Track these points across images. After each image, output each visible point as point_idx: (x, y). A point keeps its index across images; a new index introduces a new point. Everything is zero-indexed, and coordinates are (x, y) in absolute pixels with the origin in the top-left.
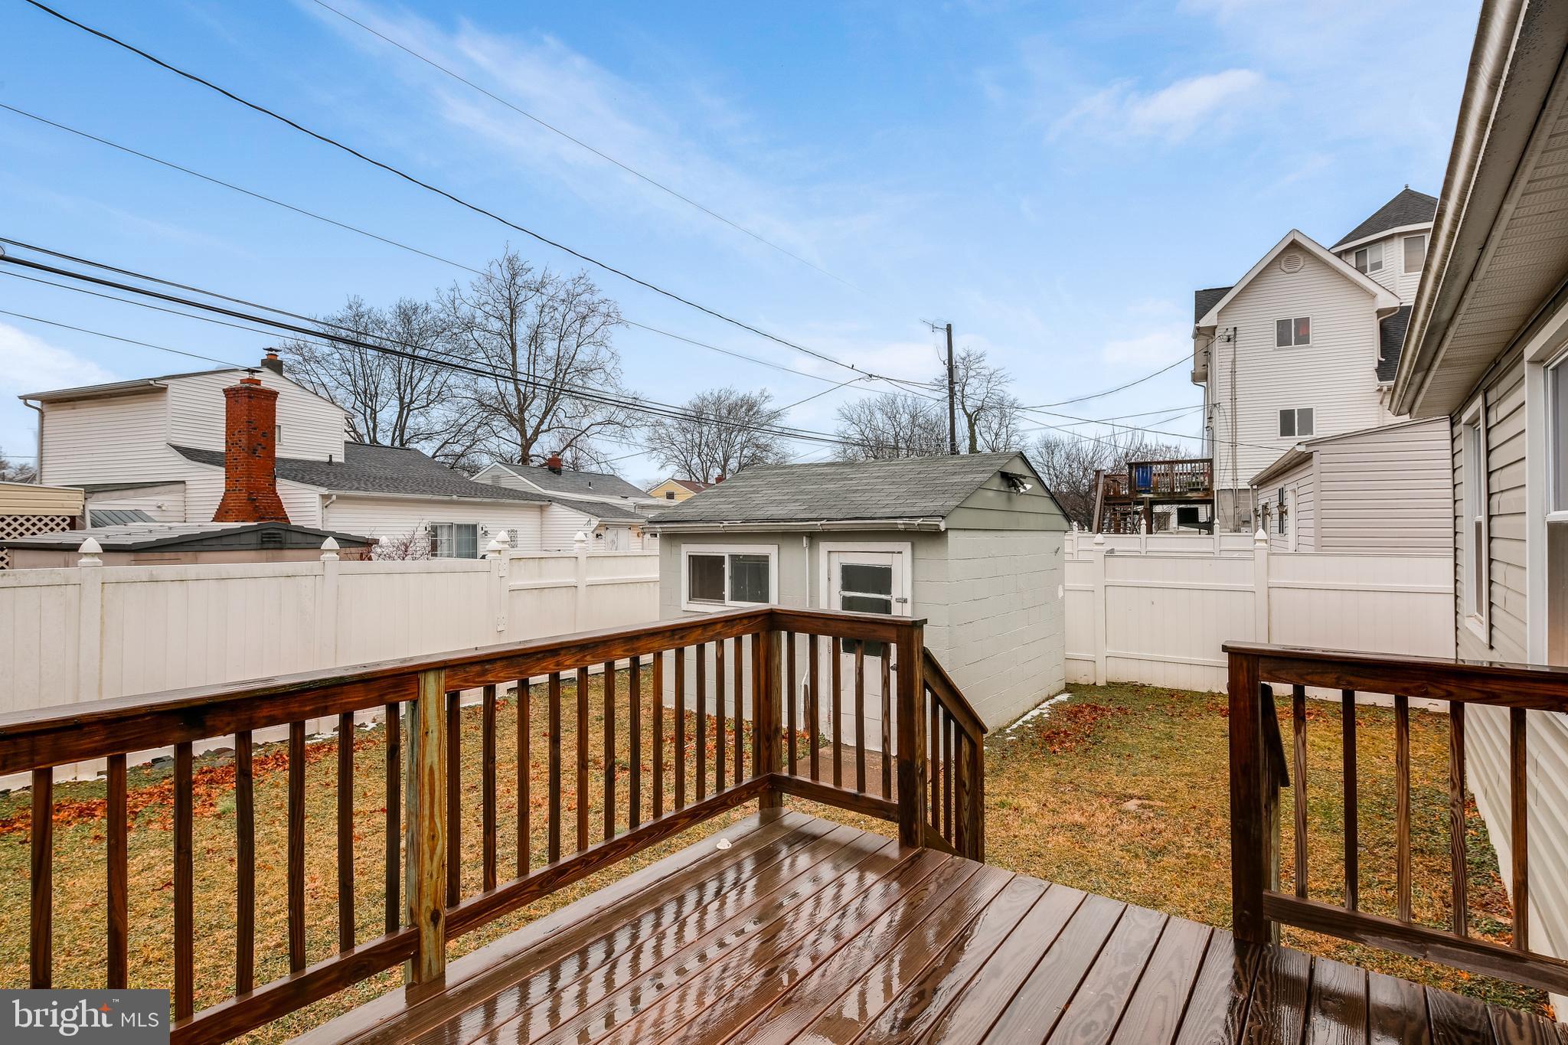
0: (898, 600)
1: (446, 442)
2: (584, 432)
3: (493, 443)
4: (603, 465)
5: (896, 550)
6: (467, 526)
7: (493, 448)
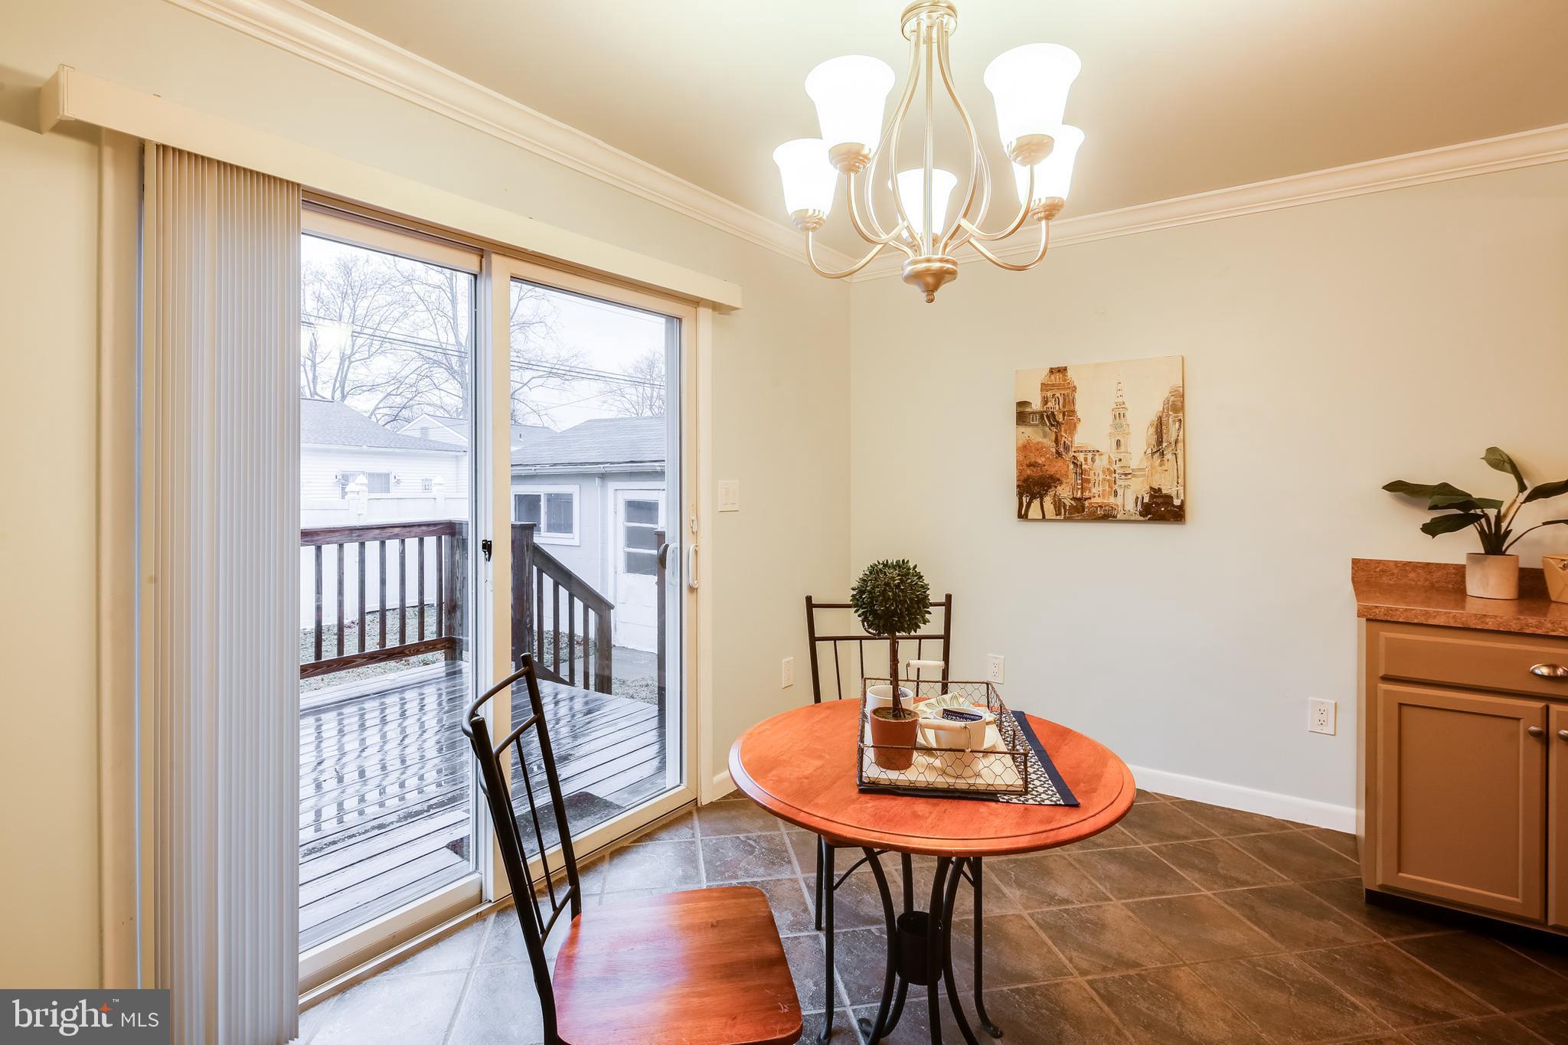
1: (389, 394)
2: (526, 384)
3: (434, 397)
4: (545, 418)
5: (661, 488)
6: (379, 475)
7: (436, 400)
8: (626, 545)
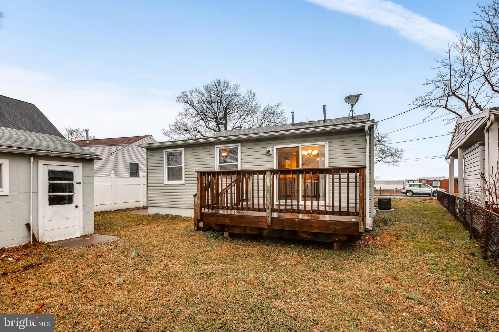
0: (77, 183)
5: (76, 166)
8: (49, 192)
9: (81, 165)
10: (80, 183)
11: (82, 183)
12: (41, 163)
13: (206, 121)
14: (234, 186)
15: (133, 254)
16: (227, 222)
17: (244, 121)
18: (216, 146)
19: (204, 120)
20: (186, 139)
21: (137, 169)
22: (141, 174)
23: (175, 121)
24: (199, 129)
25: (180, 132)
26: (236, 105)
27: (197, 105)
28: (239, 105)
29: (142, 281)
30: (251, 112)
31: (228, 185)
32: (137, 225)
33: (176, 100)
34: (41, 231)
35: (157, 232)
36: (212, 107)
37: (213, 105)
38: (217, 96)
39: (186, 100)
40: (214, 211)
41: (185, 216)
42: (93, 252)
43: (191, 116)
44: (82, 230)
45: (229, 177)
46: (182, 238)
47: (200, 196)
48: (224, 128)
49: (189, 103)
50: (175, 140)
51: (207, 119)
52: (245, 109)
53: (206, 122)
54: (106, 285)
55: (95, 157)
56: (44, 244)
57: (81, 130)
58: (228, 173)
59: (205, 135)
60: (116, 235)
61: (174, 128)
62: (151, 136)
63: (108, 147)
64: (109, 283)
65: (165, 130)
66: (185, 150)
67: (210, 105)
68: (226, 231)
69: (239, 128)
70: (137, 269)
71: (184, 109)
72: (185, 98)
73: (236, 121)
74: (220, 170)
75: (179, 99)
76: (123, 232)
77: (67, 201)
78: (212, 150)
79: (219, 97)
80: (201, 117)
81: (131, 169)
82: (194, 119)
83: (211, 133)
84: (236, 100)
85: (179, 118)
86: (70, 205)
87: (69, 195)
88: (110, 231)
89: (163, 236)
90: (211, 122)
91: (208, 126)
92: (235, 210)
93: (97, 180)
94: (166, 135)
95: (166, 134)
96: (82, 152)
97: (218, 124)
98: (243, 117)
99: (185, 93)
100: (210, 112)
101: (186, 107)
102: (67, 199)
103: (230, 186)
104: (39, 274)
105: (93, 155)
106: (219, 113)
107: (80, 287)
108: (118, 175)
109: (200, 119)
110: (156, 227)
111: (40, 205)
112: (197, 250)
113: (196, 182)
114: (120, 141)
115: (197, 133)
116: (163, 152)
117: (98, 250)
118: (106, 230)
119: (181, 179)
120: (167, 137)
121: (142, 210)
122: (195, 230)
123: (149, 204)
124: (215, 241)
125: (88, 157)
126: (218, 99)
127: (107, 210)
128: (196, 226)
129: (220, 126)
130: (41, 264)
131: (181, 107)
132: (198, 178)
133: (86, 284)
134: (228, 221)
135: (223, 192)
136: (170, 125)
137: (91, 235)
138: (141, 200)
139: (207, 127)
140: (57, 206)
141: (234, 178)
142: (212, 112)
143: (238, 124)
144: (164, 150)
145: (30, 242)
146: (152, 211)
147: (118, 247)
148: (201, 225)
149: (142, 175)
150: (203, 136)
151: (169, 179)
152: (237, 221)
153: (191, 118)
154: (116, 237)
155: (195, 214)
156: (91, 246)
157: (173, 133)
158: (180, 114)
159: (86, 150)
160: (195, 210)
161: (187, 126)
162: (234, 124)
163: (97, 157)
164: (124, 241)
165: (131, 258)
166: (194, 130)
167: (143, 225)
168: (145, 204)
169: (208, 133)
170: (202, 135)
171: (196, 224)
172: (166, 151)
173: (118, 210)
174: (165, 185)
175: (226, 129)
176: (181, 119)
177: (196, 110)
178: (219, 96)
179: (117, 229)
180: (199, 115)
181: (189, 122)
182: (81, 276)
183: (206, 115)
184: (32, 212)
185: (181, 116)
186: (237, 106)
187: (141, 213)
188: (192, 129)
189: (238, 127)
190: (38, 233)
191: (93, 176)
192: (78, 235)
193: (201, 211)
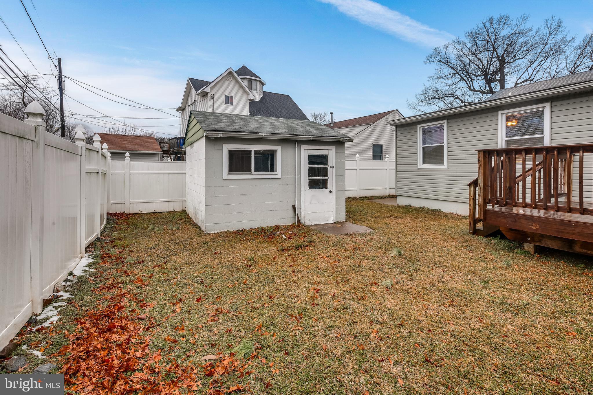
0: (331, 167)
5: (330, 149)
8: (309, 176)
9: (334, 148)
10: (333, 167)
11: (335, 167)
12: (303, 147)
13: (469, 81)
14: (538, 172)
15: (394, 253)
16: (534, 228)
17: (537, 70)
18: (500, 113)
19: (465, 80)
20: (438, 109)
21: (381, 152)
22: (386, 156)
23: (424, 88)
24: (458, 93)
25: (430, 102)
26: (521, 47)
27: (455, 61)
28: (527, 46)
29: (413, 290)
30: (552, 52)
31: (526, 170)
32: (388, 217)
33: (425, 61)
34: (303, 213)
35: (415, 229)
36: (479, 59)
37: (480, 56)
38: (487, 41)
39: (438, 58)
40: (504, 209)
41: (448, 211)
42: (349, 243)
43: (445, 78)
44: (335, 216)
45: (530, 157)
46: (453, 242)
47: (482, 185)
48: (499, 86)
49: (444, 61)
50: (423, 113)
51: (470, 77)
52: (539, 51)
53: (468, 83)
54: (372, 284)
55: (347, 139)
56: (305, 226)
57: (324, 115)
58: (528, 151)
59: (467, 101)
60: (367, 226)
61: (421, 97)
62: (397, 110)
63: (351, 128)
64: (376, 284)
65: (411, 102)
66: (448, 123)
67: (476, 56)
68: (529, 242)
69: (528, 82)
70: (403, 273)
71: (436, 71)
72: (437, 56)
73: (521, 73)
74: (507, 147)
75: (429, 59)
76: (375, 223)
77: (321, 186)
78: (495, 118)
79: (491, 42)
80: (461, 76)
81: (374, 152)
82: (450, 82)
83: (476, 96)
84: (521, 41)
85: (428, 84)
86: (325, 189)
87: (323, 180)
88: (360, 220)
89: (425, 235)
90: (477, 81)
91: (472, 87)
92: (540, 209)
93: (348, 164)
94: (411, 108)
95: (413, 108)
96: (335, 134)
97: (489, 82)
98: (536, 64)
99: (437, 50)
100: (476, 66)
101: (439, 68)
102: (321, 184)
103: (531, 172)
104: (307, 255)
105: (345, 137)
106: (490, 65)
107: (346, 279)
108: (362, 159)
109: (459, 79)
110: (411, 222)
111: (302, 189)
112: (482, 263)
113: (476, 165)
114: (362, 121)
115: (454, 99)
116: (417, 128)
117: (354, 240)
118: (356, 219)
119: (442, 162)
120: (413, 110)
121: (388, 199)
122: (470, 233)
123: (399, 193)
124: (510, 254)
125: (341, 140)
126: (490, 45)
127: (352, 197)
128: (472, 227)
129: (493, 85)
130: (307, 246)
131: (433, 68)
132: (479, 160)
133: (352, 277)
134: (536, 226)
135: (516, 180)
136: (416, 95)
137: (342, 222)
138: (387, 187)
139: (470, 89)
140: (315, 190)
141: (540, 158)
142: (478, 66)
143: (526, 76)
144: (419, 126)
145: (295, 222)
146: (402, 201)
147: (373, 241)
148: (480, 226)
149: (388, 158)
150: (464, 103)
151: (424, 162)
152: (557, 230)
153: (447, 81)
154: (367, 228)
155: (470, 210)
156: (346, 235)
157: (420, 104)
158: (430, 78)
159: (338, 132)
160: (470, 205)
161: (439, 92)
162: (519, 77)
163: (349, 139)
164: (378, 234)
165: (392, 257)
166: (450, 96)
167: (394, 217)
168: (393, 192)
169: (472, 98)
170: (462, 102)
171: (472, 225)
172: (420, 127)
173: (363, 197)
174: (419, 169)
175: (502, 87)
176: (431, 85)
177: (453, 68)
178: (490, 40)
179: (367, 219)
180: (457, 75)
181: (443, 86)
182: (344, 267)
183: (468, 73)
184: (297, 194)
185: (431, 80)
186: (525, 49)
187: (389, 203)
188: (447, 96)
189: (526, 81)
190: (301, 215)
191: (344, 160)
192: (331, 221)
193: (484, 208)
